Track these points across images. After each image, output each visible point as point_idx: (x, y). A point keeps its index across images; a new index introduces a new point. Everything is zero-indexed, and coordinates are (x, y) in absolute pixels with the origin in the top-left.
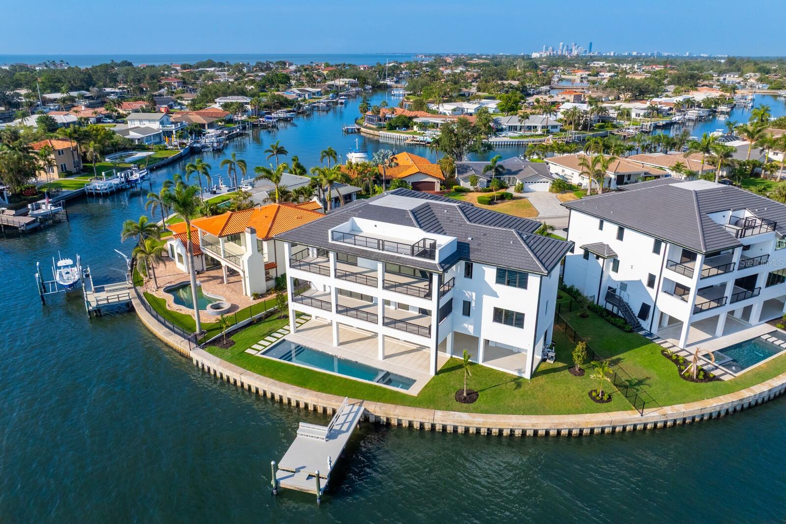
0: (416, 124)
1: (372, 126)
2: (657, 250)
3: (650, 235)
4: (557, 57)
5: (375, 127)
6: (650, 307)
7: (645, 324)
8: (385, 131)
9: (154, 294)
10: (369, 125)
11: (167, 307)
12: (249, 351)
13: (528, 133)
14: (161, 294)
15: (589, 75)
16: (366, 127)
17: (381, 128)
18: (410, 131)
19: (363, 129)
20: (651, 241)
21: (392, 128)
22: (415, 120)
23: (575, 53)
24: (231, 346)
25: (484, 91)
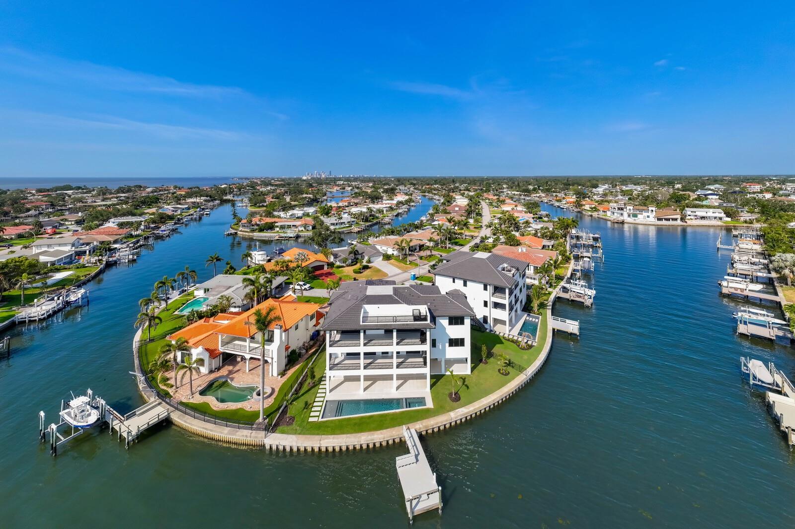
0: (277, 227)
1: (246, 230)
2: (485, 289)
3: (480, 282)
4: (317, 179)
5: (248, 230)
6: (487, 317)
7: (486, 326)
8: (257, 232)
9: (191, 401)
10: (243, 230)
11: (214, 408)
12: (311, 420)
13: (342, 226)
14: (198, 399)
15: (340, 189)
16: (241, 231)
17: (253, 231)
18: (274, 231)
19: (239, 232)
20: (482, 286)
21: (261, 230)
22: (276, 224)
23: (323, 176)
24: (293, 421)
25: (295, 202)
